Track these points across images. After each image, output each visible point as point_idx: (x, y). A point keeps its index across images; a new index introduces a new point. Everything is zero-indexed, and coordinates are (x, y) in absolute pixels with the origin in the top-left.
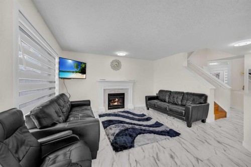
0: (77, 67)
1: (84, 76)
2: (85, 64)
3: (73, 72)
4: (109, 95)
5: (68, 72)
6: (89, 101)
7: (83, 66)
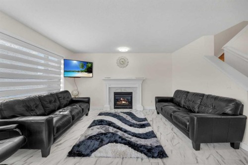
0: (83, 67)
1: (91, 75)
2: (92, 63)
3: (78, 72)
4: (116, 94)
5: (73, 71)
6: (89, 99)
7: (90, 65)
